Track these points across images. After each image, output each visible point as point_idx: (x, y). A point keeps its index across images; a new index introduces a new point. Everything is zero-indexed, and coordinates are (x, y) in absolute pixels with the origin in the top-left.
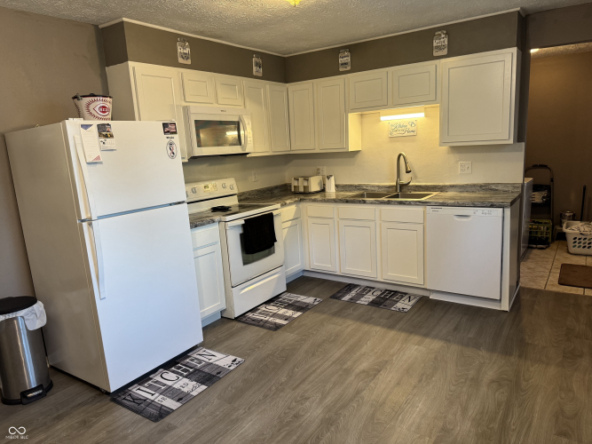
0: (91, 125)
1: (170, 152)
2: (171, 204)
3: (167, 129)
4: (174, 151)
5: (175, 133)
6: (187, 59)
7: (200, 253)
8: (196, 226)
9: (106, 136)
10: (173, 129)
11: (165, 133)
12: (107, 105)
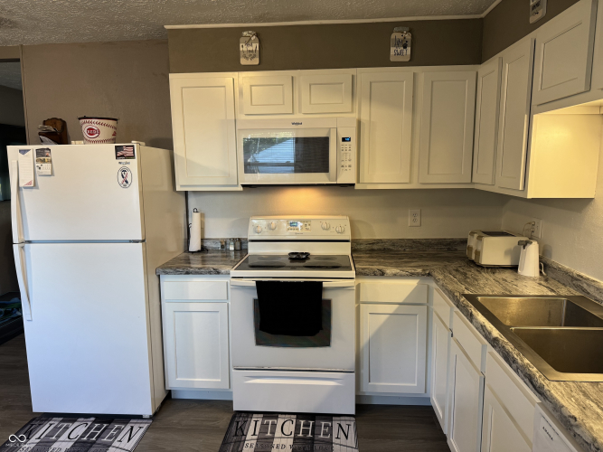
0: (28, 150)
1: (121, 179)
2: (130, 241)
3: (120, 153)
5: (133, 157)
6: (254, 56)
7: (193, 307)
8: (187, 273)
9: (44, 161)
10: (130, 154)
11: (117, 157)
12: (95, 127)
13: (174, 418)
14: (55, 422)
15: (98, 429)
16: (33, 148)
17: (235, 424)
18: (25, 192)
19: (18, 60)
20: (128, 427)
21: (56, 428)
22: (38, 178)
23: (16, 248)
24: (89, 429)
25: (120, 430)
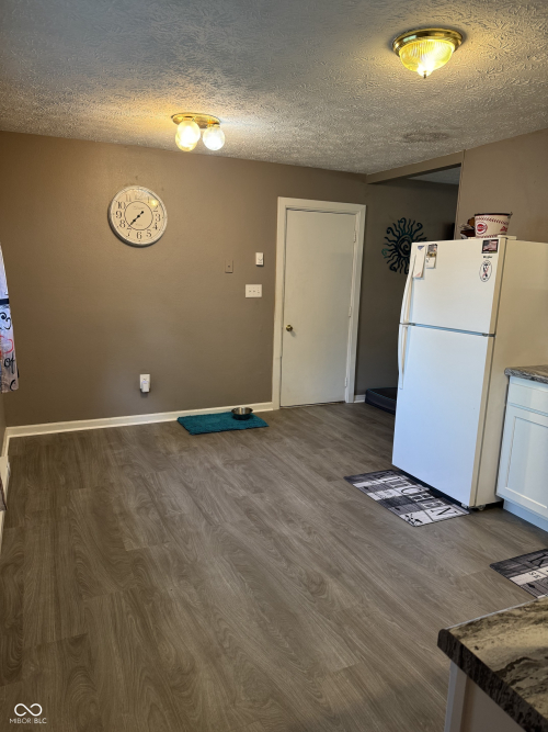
0: (424, 246)
1: (483, 273)
3: (486, 248)
4: (488, 273)
5: (495, 251)
7: (533, 417)
8: (533, 379)
9: (431, 255)
10: (494, 247)
11: (483, 251)
12: (485, 223)
13: (489, 520)
14: (402, 478)
15: (425, 496)
16: (426, 244)
17: (541, 555)
18: (416, 281)
19: (459, 165)
20: (447, 507)
21: (400, 482)
22: (426, 270)
23: (401, 328)
24: (420, 493)
25: (439, 505)
